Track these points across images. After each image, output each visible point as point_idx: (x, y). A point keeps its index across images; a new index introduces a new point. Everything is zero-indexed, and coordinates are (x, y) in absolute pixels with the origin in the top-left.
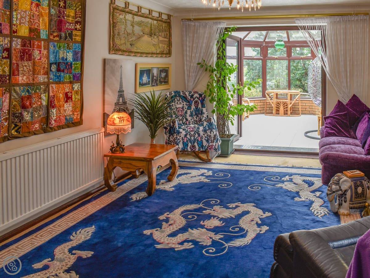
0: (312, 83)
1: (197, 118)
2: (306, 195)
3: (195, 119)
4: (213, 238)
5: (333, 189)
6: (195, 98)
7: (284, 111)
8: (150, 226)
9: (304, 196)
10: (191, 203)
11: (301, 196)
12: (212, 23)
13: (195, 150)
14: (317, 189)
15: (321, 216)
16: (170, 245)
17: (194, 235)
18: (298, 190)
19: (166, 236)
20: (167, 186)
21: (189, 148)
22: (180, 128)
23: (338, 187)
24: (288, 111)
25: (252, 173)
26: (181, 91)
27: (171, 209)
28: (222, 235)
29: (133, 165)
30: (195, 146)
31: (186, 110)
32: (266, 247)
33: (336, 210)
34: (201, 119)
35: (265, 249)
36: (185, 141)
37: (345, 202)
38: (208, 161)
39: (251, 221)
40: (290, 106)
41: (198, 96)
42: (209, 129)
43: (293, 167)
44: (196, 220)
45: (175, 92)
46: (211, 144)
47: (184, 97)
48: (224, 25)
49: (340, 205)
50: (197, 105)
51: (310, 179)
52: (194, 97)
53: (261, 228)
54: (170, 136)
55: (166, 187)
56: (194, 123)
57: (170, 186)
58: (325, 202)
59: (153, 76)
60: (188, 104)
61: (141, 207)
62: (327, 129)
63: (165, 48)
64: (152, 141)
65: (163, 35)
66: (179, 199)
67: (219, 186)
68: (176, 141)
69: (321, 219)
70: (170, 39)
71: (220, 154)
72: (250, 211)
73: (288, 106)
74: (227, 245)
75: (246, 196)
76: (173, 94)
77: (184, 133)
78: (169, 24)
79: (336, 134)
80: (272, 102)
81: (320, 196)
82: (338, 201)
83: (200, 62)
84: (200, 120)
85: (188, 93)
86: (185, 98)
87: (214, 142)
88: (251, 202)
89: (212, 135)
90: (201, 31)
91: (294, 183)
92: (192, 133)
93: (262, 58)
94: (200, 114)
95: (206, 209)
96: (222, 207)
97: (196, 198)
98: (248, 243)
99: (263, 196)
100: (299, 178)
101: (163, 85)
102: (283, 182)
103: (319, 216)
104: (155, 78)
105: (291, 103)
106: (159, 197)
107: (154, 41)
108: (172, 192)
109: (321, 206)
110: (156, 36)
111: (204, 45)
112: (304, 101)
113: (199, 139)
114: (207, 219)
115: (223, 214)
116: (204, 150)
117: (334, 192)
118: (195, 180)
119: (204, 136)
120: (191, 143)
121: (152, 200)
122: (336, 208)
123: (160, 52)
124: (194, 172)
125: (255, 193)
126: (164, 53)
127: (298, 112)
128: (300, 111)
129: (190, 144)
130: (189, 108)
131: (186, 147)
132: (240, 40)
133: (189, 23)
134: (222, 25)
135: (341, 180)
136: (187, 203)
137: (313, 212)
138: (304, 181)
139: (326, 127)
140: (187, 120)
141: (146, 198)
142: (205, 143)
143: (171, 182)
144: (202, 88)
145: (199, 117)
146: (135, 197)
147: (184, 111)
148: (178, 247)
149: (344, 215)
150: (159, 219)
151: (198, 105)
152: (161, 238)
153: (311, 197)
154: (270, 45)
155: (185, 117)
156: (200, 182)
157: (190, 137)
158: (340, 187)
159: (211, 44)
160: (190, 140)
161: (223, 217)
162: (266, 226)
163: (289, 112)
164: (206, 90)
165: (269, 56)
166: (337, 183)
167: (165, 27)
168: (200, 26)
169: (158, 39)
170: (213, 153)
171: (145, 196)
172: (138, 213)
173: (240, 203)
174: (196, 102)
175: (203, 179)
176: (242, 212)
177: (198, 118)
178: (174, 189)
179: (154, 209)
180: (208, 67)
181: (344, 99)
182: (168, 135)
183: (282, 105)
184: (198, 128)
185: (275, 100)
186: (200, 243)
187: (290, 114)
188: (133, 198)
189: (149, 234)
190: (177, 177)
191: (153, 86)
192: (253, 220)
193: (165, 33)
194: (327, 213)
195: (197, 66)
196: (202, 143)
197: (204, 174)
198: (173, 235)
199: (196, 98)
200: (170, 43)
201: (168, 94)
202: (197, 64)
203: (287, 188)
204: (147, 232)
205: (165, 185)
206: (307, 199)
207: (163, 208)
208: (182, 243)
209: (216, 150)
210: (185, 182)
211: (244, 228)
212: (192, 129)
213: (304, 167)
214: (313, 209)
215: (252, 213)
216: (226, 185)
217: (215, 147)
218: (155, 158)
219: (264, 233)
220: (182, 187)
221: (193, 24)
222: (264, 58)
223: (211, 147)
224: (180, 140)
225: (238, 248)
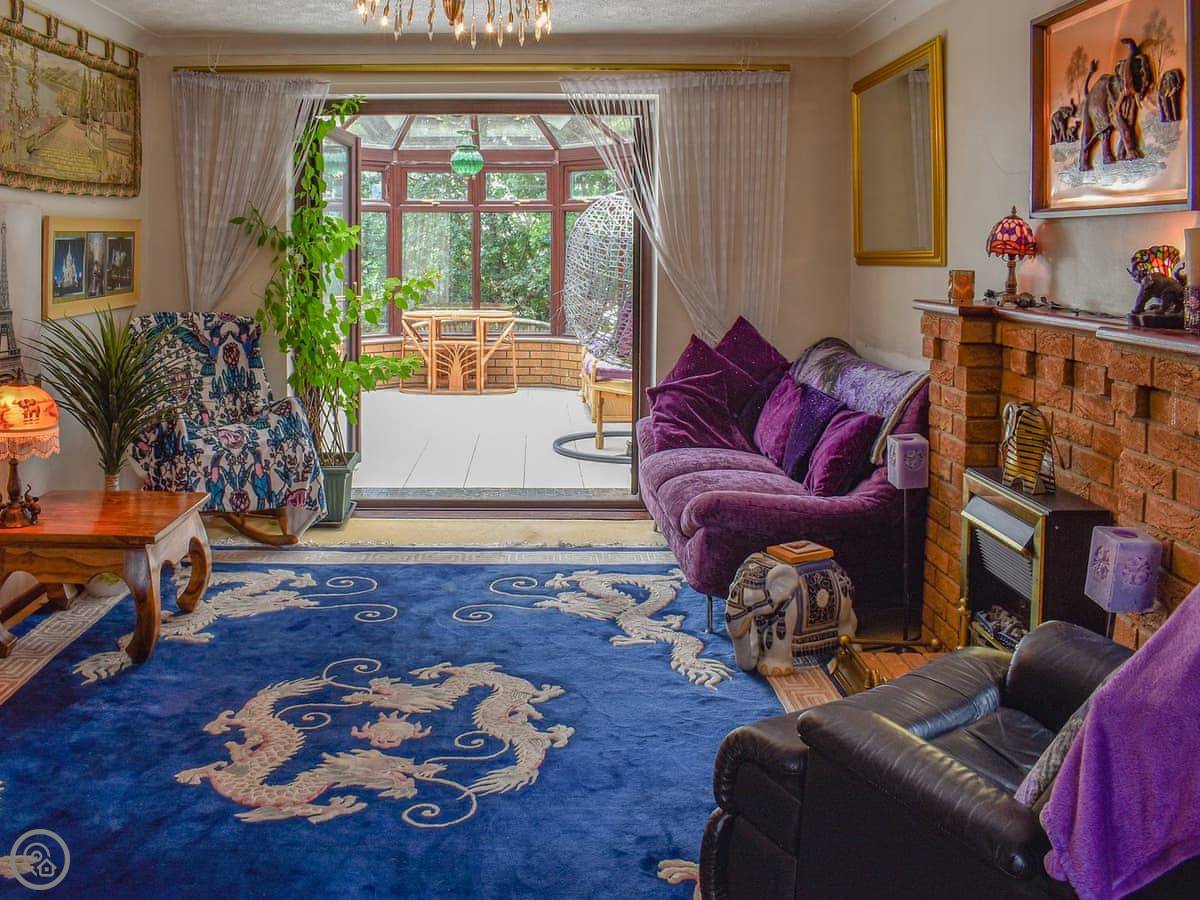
0: (581, 288)
1: (235, 404)
2: (639, 630)
3: (230, 406)
4: (417, 775)
5: (747, 601)
6: (226, 337)
7: (464, 377)
8: (188, 756)
9: (636, 631)
10: (292, 676)
11: (628, 632)
12: (283, 84)
13: (248, 507)
14: (663, 608)
15: (714, 684)
16: (288, 809)
17: (349, 771)
18: (610, 615)
19: (262, 784)
20: (185, 629)
21: (226, 501)
22: (192, 435)
23: (760, 593)
24: (478, 377)
25: (446, 572)
26: (178, 314)
27: (235, 700)
28: (438, 762)
29: (78, 564)
30: (246, 493)
31: (196, 375)
32: (593, 786)
33: (754, 663)
34: (250, 407)
35: (592, 791)
36: (215, 478)
37: (781, 636)
38: (287, 542)
39: (510, 715)
40: (483, 361)
41: (236, 329)
42: (289, 436)
43: (562, 548)
44: (332, 726)
45: (159, 318)
46: (295, 486)
47: (191, 334)
48: (321, 92)
49: (764, 647)
50: (234, 359)
51: (632, 579)
52: (223, 331)
53: (551, 732)
54: (159, 464)
55: (182, 630)
56: (225, 420)
57: (193, 629)
58: (706, 644)
59: (91, 263)
60: (204, 358)
61: (129, 699)
62: (662, 427)
63: (124, 164)
64: (109, 482)
65: (117, 121)
66: (247, 667)
67: (356, 618)
68: (186, 479)
69: (717, 692)
70: (135, 135)
71: (323, 517)
72: (491, 685)
73: (477, 361)
74: (468, 792)
75: (458, 644)
76: (154, 324)
77: (210, 451)
78: (133, 82)
79: (692, 441)
80: (426, 351)
81: (686, 627)
82: (757, 635)
83: (240, 214)
84: (249, 410)
85: (202, 318)
86: (193, 337)
87: (304, 479)
88: (482, 660)
89: (300, 458)
90: (244, 109)
91: (590, 595)
92: (236, 452)
93: (389, 205)
94: (245, 389)
95: (350, 692)
96: (398, 679)
97: (301, 659)
98: (531, 778)
99: (513, 638)
100: (597, 577)
101: (119, 292)
102: (554, 593)
103: (708, 684)
104: (95, 268)
105: (486, 352)
106: (171, 664)
107: (93, 141)
108: (211, 645)
109: (698, 656)
110: (98, 125)
111: (254, 158)
112: (528, 345)
113: (259, 473)
114: (366, 721)
115: (412, 702)
116: (274, 506)
117: (750, 609)
118: (271, 604)
119: (272, 460)
120: (233, 484)
121: (158, 677)
122: (754, 657)
123: (109, 179)
124: (254, 581)
125: (483, 633)
126: (120, 185)
127: (505, 380)
128: (515, 377)
129: (229, 490)
130: (208, 368)
131: (218, 500)
132: (354, 143)
133: (202, 84)
134: (318, 92)
135: (771, 573)
136: (275, 676)
137: (683, 674)
138: (615, 586)
139: (658, 419)
140: (203, 410)
141: (129, 670)
142: (277, 484)
143: (192, 614)
144: (246, 300)
145: (241, 399)
146: (91, 669)
147: (193, 381)
148: (314, 812)
149: (779, 676)
150: (207, 733)
151: (236, 360)
152: (247, 791)
153: (660, 631)
154: (414, 162)
155: (195, 400)
156: (289, 611)
157: (231, 465)
158: (767, 594)
159: (279, 156)
160: (228, 474)
161: (417, 709)
162: (564, 727)
163: (481, 380)
164: (263, 308)
165: (409, 199)
166: (760, 582)
167: (122, 91)
168: (239, 93)
169: (105, 135)
170: (299, 515)
171: (122, 664)
172: (125, 720)
173: (449, 664)
174: (229, 350)
175: (293, 600)
176: (467, 689)
177: (238, 401)
178: (213, 636)
179: (177, 704)
180: (269, 231)
181: (709, 332)
182: (155, 461)
183: (457, 358)
184: (255, 435)
185: (434, 342)
186: (380, 795)
187: (485, 388)
188: (84, 673)
189: (197, 781)
190: (205, 599)
191: (92, 295)
192: (516, 713)
193: (124, 114)
194: (726, 674)
195: (229, 230)
196: (269, 483)
197: (291, 585)
198: (281, 776)
199: (230, 336)
200: (135, 151)
201: (136, 322)
202: (232, 221)
203: (574, 611)
204: (190, 776)
205: (172, 624)
206: (648, 637)
207: (204, 698)
208: (323, 799)
209: (312, 504)
210: (241, 613)
211: (499, 737)
212: (232, 440)
213: (595, 545)
214: (679, 666)
215: (502, 690)
216: (378, 613)
217: (309, 497)
218: (157, 537)
219: (568, 746)
220: (240, 629)
221: (212, 83)
222: (393, 204)
223: (296, 498)
224: (199, 475)
225: (509, 796)
